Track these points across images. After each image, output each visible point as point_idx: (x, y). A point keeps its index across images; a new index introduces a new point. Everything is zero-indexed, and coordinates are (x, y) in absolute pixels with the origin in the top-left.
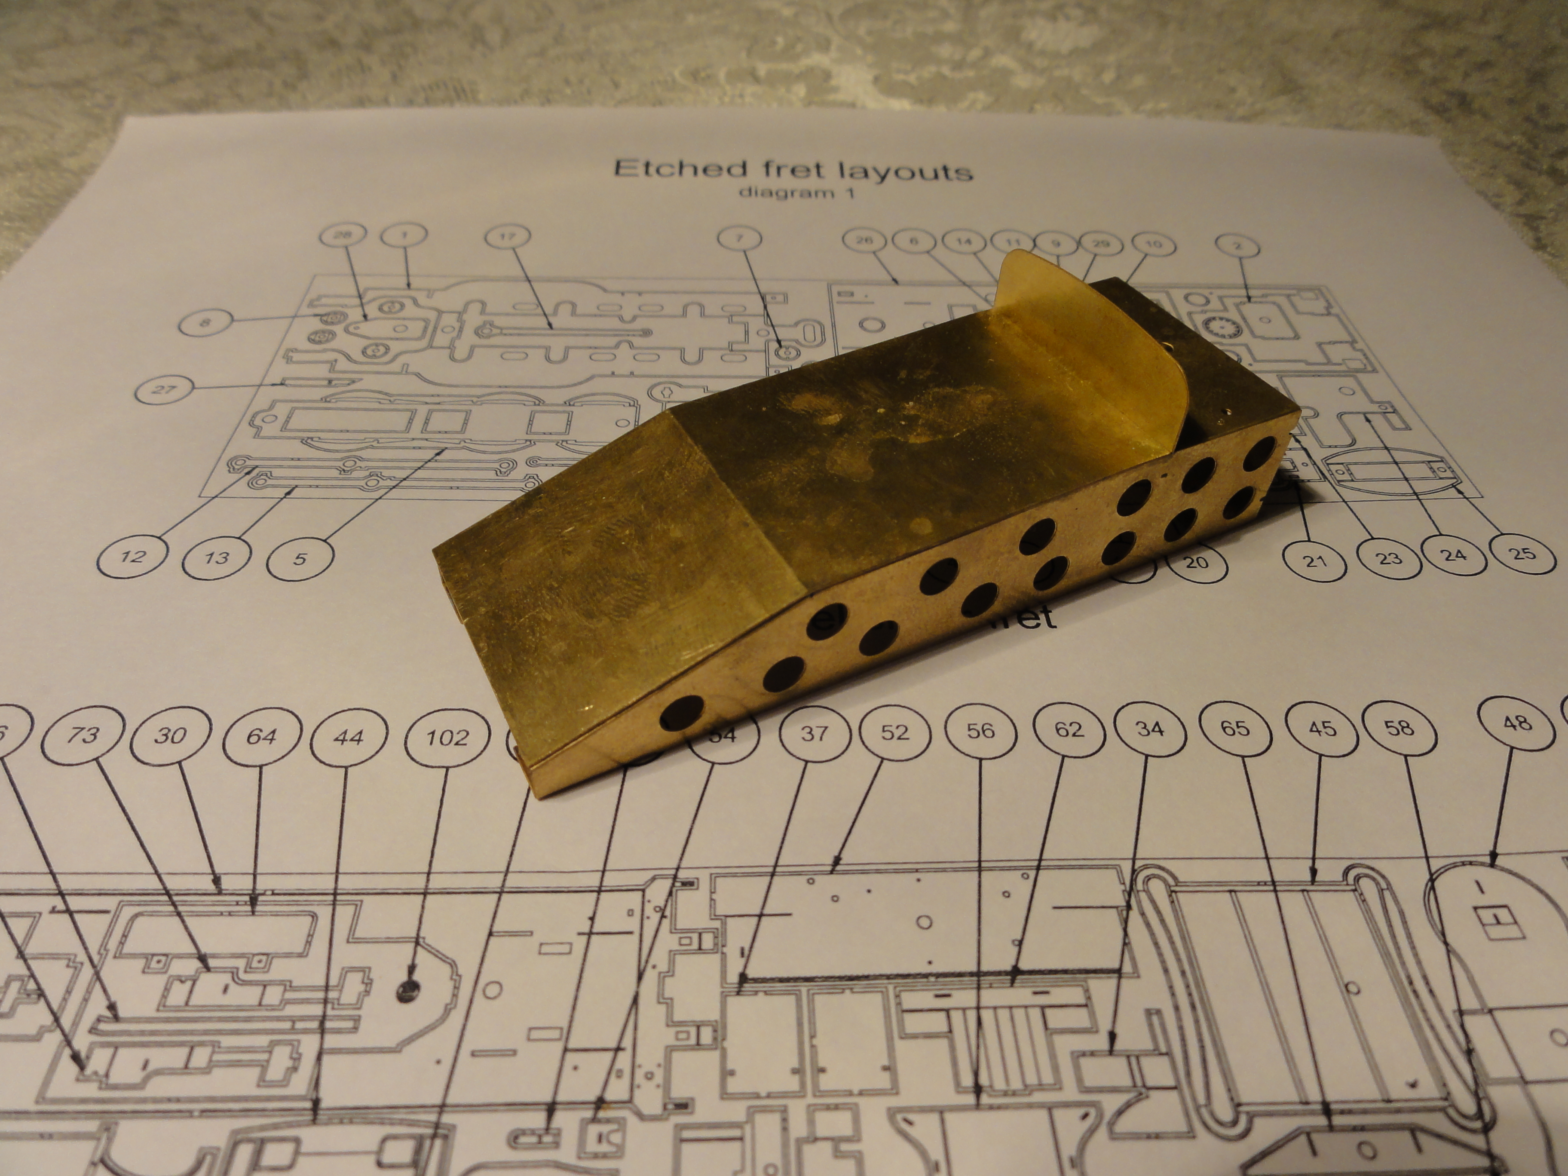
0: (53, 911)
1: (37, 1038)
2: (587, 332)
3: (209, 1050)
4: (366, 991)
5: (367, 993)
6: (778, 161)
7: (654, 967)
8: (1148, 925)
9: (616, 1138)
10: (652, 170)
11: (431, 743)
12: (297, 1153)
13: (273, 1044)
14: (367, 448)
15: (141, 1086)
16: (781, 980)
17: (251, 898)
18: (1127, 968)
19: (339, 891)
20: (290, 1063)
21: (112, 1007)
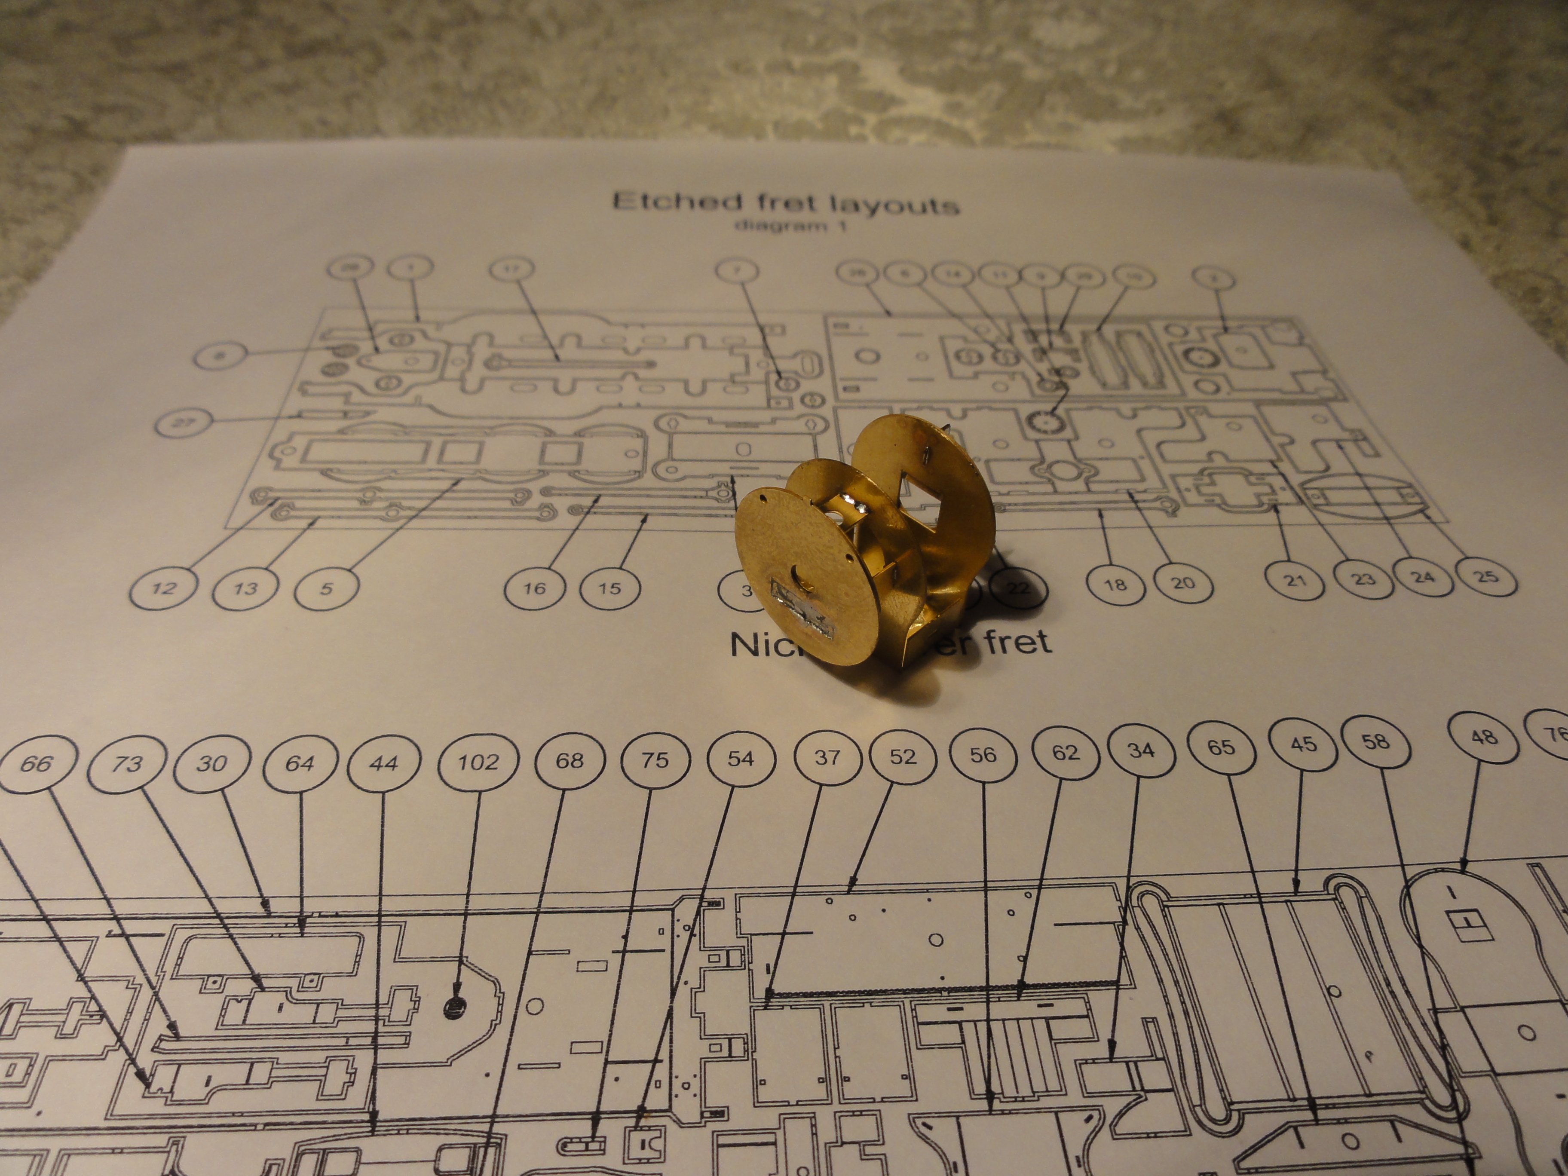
0: (109, 935)
1: (102, 1057)
2: (593, 364)
3: (268, 1066)
4: (414, 1008)
5: (416, 1010)
6: (772, 193)
7: (686, 983)
8: (1143, 938)
9: (658, 1144)
10: (650, 202)
11: (463, 768)
12: (358, 1162)
13: (329, 1060)
14: (385, 478)
15: (206, 1101)
16: (805, 995)
17: (299, 920)
18: (1124, 980)
19: (383, 913)
20: (346, 1078)
21: (172, 1026)
